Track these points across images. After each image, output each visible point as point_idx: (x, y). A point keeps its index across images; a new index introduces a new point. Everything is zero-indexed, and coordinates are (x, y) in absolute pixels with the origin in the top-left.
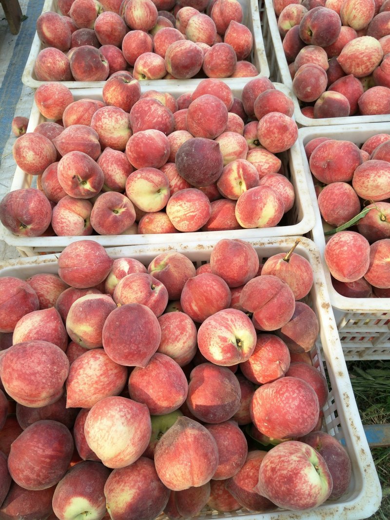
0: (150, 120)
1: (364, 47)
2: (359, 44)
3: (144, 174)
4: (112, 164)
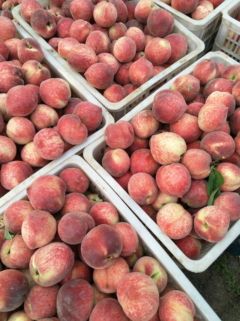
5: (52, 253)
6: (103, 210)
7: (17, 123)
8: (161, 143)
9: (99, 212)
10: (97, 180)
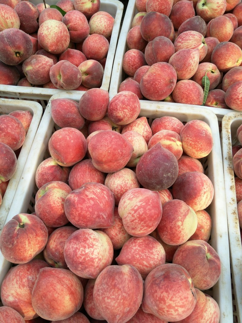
0: (105, 203)
1: (57, 28)
2: (51, 30)
3: (180, 218)
4: (152, 253)
5: (188, 38)
6: (134, 54)
7: (133, 137)
8: (56, 30)
9: (137, 55)
10: (117, 72)
